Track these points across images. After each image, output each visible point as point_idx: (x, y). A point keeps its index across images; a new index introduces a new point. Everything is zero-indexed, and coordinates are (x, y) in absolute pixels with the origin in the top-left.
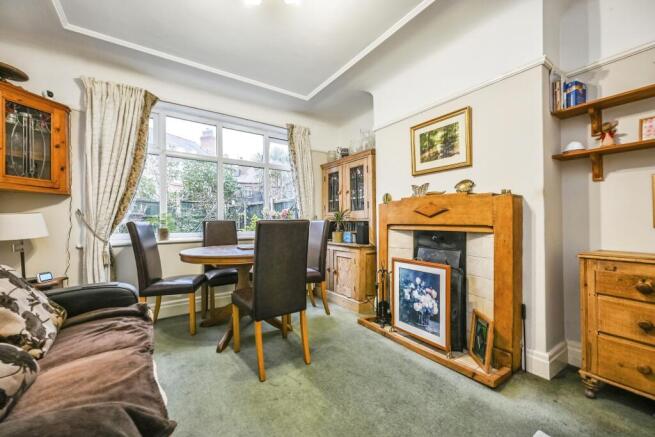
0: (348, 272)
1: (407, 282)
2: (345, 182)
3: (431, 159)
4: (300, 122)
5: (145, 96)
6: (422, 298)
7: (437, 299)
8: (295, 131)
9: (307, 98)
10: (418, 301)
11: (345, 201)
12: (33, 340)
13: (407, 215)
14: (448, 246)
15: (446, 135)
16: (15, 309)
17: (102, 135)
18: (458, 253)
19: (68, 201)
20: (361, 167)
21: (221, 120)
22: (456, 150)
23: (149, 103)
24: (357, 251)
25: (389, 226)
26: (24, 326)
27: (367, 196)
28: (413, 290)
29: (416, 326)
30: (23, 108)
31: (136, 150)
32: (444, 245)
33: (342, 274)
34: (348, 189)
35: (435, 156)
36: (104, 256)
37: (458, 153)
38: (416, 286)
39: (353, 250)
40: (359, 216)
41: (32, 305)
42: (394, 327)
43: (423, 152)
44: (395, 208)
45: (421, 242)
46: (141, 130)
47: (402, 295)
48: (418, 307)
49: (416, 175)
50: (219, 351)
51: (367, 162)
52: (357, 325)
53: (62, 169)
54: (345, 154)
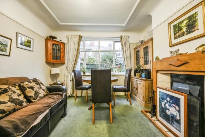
0: (141, 89)
1: (163, 99)
2: (142, 54)
3: (180, 36)
4: (124, 34)
5: (79, 37)
6: (171, 109)
7: (179, 111)
8: (123, 37)
9: (124, 25)
10: (168, 110)
11: (142, 61)
12: (34, 98)
13: (165, 66)
14: (191, 83)
15: (189, 21)
16: (33, 90)
17: (70, 48)
18: (198, 88)
19: (64, 65)
20: (148, 47)
21: (99, 39)
22: (196, 28)
23: (80, 38)
24: (144, 82)
25: (157, 71)
26: (34, 94)
27: (150, 58)
28: (166, 103)
29: (168, 122)
30: (56, 45)
31: (77, 51)
32: (188, 82)
33: (139, 90)
34: (143, 56)
35: (183, 34)
36: (71, 78)
37: (198, 29)
38: (167, 101)
39: (143, 81)
40: (147, 67)
41: (39, 89)
42: (157, 118)
43: (175, 34)
44: (160, 63)
45: (174, 79)
46: (78, 46)
47: (161, 105)
48: (168, 113)
49: (172, 46)
50: (89, 109)
51: (150, 44)
52: (140, 112)
53: (63, 57)
54: (142, 42)
